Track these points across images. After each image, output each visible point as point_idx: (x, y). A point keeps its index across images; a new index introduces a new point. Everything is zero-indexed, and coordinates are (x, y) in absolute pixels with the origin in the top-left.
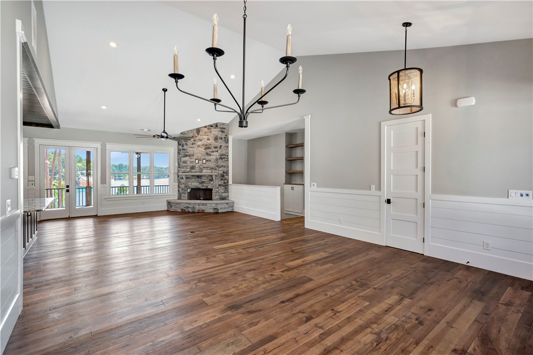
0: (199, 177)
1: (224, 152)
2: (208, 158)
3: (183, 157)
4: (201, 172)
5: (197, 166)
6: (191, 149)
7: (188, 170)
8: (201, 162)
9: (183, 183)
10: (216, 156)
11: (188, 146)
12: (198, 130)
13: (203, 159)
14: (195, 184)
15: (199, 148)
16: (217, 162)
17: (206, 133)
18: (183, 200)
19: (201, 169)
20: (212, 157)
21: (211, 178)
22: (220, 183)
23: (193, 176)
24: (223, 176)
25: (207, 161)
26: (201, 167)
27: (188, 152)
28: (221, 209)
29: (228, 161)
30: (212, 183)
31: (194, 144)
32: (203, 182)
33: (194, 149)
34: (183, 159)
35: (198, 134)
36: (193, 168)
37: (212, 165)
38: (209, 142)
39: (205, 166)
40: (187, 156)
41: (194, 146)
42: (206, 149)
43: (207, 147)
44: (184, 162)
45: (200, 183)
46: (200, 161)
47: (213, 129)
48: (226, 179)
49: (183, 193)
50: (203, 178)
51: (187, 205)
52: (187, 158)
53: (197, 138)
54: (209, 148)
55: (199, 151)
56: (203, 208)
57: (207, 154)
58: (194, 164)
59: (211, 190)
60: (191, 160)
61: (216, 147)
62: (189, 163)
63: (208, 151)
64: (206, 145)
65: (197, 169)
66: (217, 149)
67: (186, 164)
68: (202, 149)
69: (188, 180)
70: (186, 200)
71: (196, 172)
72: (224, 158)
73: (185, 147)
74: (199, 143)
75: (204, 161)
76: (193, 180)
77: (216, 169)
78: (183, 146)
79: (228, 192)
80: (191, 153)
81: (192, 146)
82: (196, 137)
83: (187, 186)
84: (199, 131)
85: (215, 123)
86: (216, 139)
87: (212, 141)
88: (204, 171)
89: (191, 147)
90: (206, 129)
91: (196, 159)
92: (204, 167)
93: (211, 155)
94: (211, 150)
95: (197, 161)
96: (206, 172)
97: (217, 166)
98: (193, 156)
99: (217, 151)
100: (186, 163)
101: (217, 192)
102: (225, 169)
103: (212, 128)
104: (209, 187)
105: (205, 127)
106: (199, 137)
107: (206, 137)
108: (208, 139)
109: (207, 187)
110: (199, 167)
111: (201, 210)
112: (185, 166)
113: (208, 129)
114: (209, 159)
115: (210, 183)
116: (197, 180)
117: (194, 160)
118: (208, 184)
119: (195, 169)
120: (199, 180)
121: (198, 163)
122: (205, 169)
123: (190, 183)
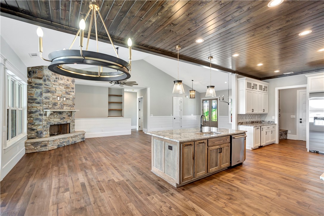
0: (60, 113)
2: (68, 96)
3: (46, 92)
4: (62, 108)
5: (59, 103)
6: (53, 86)
7: (50, 106)
9: (45, 120)
10: (73, 95)
11: (50, 82)
13: (64, 97)
14: (56, 120)
15: (61, 87)
16: (74, 101)
18: (46, 137)
19: (62, 106)
20: (70, 96)
21: (70, 114)
23: (55, 112)
25: (67, 99)
26: (62, 104)
30: (70, 118)
32: (64, 118)
33: (56, 86)
34: (45, 95)
36: (55, 104)
37: (70, 102)
38: (68, 82)
39: (65, 103)
40: (49, 92)
41: (56, 83)
42: (66, 88)
44: (46, 98)
45: (61, 119)
46: (61, 99)
49: (45, 130)
50: (63, 114)
52: (49, 95)
54: (68, 88)
55: (60, 89)
57: (67, 93)
58: (56, 101)
59: (70, 124)
60: (53, 97)
61: (73, 88)
62: (51, 99)
64: (67, 85)
65: (59, 106)
67: (48, 101)
68: (63, 88)
69: (50, 116)
70: (48, 137)
71: (58, 108)
73: (47, 82)
74: (61, 82)
75: (65, 99)
76: (56, 116)
77: (73, 107)
78: (45, 81)
80: (53, 89)
81: (54, 83)
86: (73, 81)
87: (70, 83)
88: (65, 108)
89: (54, 85)
91: (58, 96)
92: (65, 105)
93: (69, 94)
94: (69, 90)
95: (59, 98)
96: (66, 109)
98: (55, 92)
99: (74, 92)
100: (49, 99)
104: (68, 122)
107: (66, 78)
108: (68, 80)
111: (73, 141)
112: (47, 102)
114: (69, 98)
115: (69, 118)
116: (59, 116)
117: (56, 97)
118: (67, 120)
119: (57, 106)
120: (61, 116)
121: (60, 100)
122: (65, 106)
123: (53, 120)
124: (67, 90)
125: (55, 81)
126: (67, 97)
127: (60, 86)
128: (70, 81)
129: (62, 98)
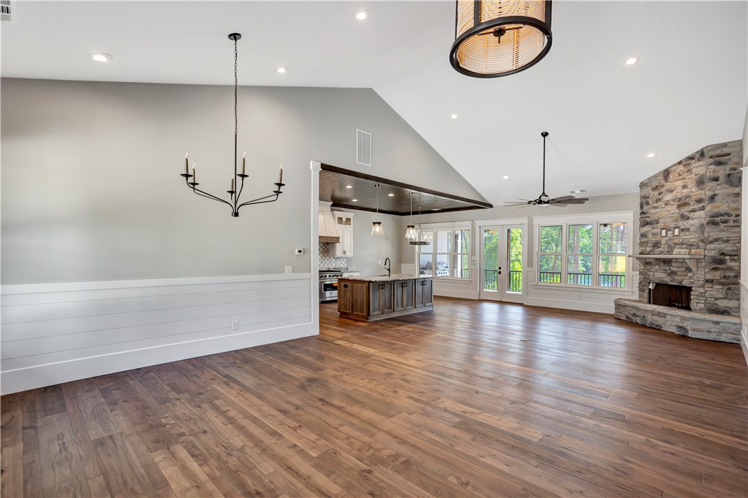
0: (667, 262)
1: (723, 208)
2: (684, 224)
3: (642, 226)
4: (670, 252)
5: (663, 242)
6: (653, 211)
7: (648, 249)
8: (670, 233)
9: (642, 273)
10: (699, 218)
11: (649, 206)
12: (666, 173)
13: (675, 228)
14: (660, 275)
15: (668, 208)
16: (703, 233)
17: (680, 175)
19: (670, 246)
20: (690, 222)
22: (709, 277)
23: (657, 259)
24: (722, 262)
25: (682, 230)
26: (671, 243)
27: (648, 217)
28: (694, 330)
29: (739, 226)
30: (690, 274)
31: (660, 200)
32: (674, 273)
33: (658, 210)
34: (644, 230)
35: (666, 181)
36: (656, 245)
37: (692, 237)
38: (685, 191)
39: (677, 241)
40: (647, 224)
41: (659, 203)
42: (679, 206)
43: (682, 203)
44: (644, 235)
45: (668, 275)
47: (694, 164)
48: (730, 269)
50: (674, 264)
51: (634, 311)
52: (648, 228)
53: (664, 189)
54: (686, 204)
55: (667, 213)
56: (659, 321)
57: (683, 216)
58: (658, 238)
59: (689, 289)
60: (655, 231)
61: (699, 201)
62: (650, 236)
63: (685, 210)
64: (680, 199)
65: (664, 248)
66: (701, 205)
67: (645, 240)
68: (673, 209)
69: (648, 267)
70: (644, 303)
71: (661, 253)
72: (725, 222)
73: (645, 208)
74: (668, 197)
75: (677, 231)
76: (657, 267)
77: (698, 248)
78: (642, 207)
79: (738, 299)
80: (654, 217)
81: (655, 205)
82: (663, 186)
83: (646, 278)
84: (668, 174)
85: (701, 148)
86: (700, 182)
87: (693, 190)
88: (676, 251)
89: (654, 208)
90: (681, 167)
91: (662, 229)
92: (676, 244)
93: (688, 218)
94: (691, 208)
95: (664, 231)
96: (679, 253)
97: (702, 241)
98: (658, 223)
99: (703, 208)
100: (646, 237)
101: (703, 295)
102: (728, 248)
103: (693, 161)
104: (686, 283)
105: (680, 163)
106: (668, 185)
107: (680, 183)
108: (684, 187)
109: (681, 282)
110: (667, 243)
111: (656, 323)
112: (644, 243)
113: (685, 166)
114: (686, 227)
115: (687, 275)
116: (664, 268)
117: (659, 230)
118: (682, 278)
119: (660, 247)
120: (668, 268)
121: (666, 236)
122: (677, 247)
123: (652, 274)
124: (682, 210)
125: (657, 202)
126: (682, 227)
127: (667, 206)
128: (690, 186)
129: (670, 230)
